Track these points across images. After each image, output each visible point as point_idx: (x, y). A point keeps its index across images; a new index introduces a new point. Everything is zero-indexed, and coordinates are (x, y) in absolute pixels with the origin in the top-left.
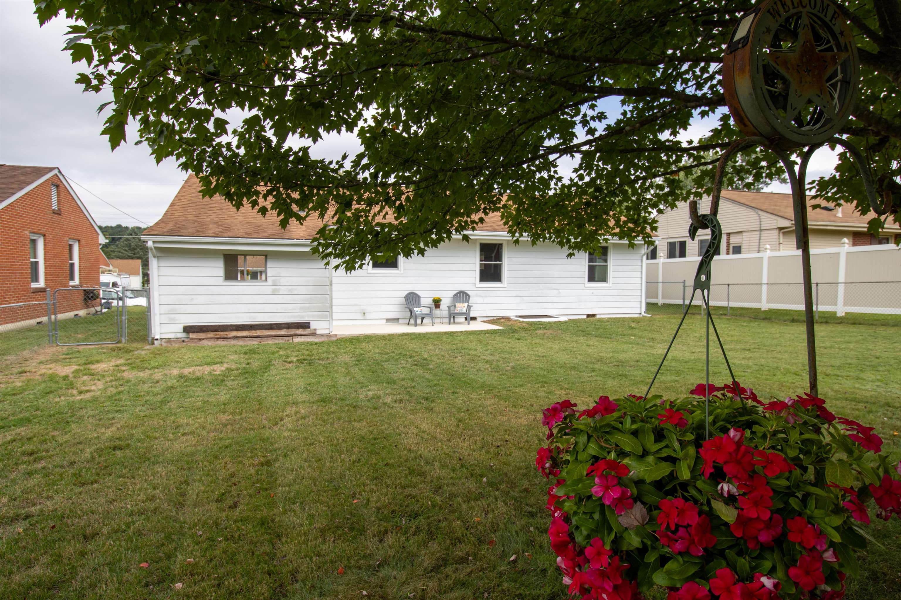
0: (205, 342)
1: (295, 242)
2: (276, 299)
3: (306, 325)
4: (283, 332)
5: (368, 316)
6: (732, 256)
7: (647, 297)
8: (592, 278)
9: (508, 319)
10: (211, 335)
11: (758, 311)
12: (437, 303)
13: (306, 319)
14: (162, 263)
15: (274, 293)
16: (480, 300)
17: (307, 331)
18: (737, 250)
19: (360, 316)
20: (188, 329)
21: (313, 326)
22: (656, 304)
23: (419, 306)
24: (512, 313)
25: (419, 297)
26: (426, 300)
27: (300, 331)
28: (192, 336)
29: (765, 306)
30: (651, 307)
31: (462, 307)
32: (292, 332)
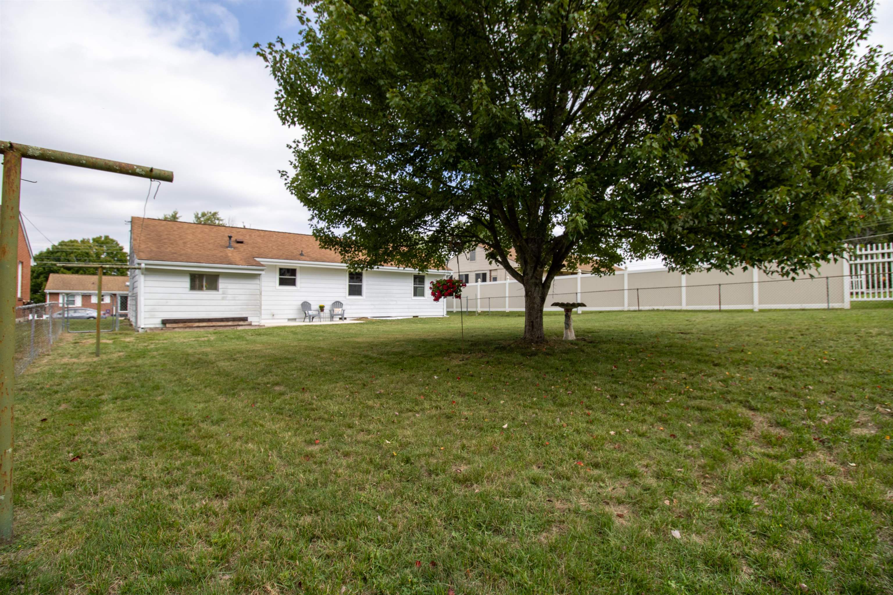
0: (177, 330)
1: (240, 267)
2: (224, 302)
3: (245, 319)
4: (230, 323)
5: (275, 317)
6: (492, 283)
7: (447, 307)
8: (415, 295)
9: (366, 318)
10: (181, 325)
11: (504, 312)
12: (322, 308)
13: (244, 316)
14: (148, 278)
15: (223, 299)
16: (349, 307)
17: (246, 323)
18: (495, 279)
19: (271, 317)
20: (165, 322)
21: (250, 320)
22: (452, 312)
23: (310, 310)
24: (369, 315)
25: (310, 304)
26: (315, 307)
27: (241, 323)
28: (168, 325)
29: (508, 310)
30: (449, 313)
31: (338, 311)
32: (236, 323)
